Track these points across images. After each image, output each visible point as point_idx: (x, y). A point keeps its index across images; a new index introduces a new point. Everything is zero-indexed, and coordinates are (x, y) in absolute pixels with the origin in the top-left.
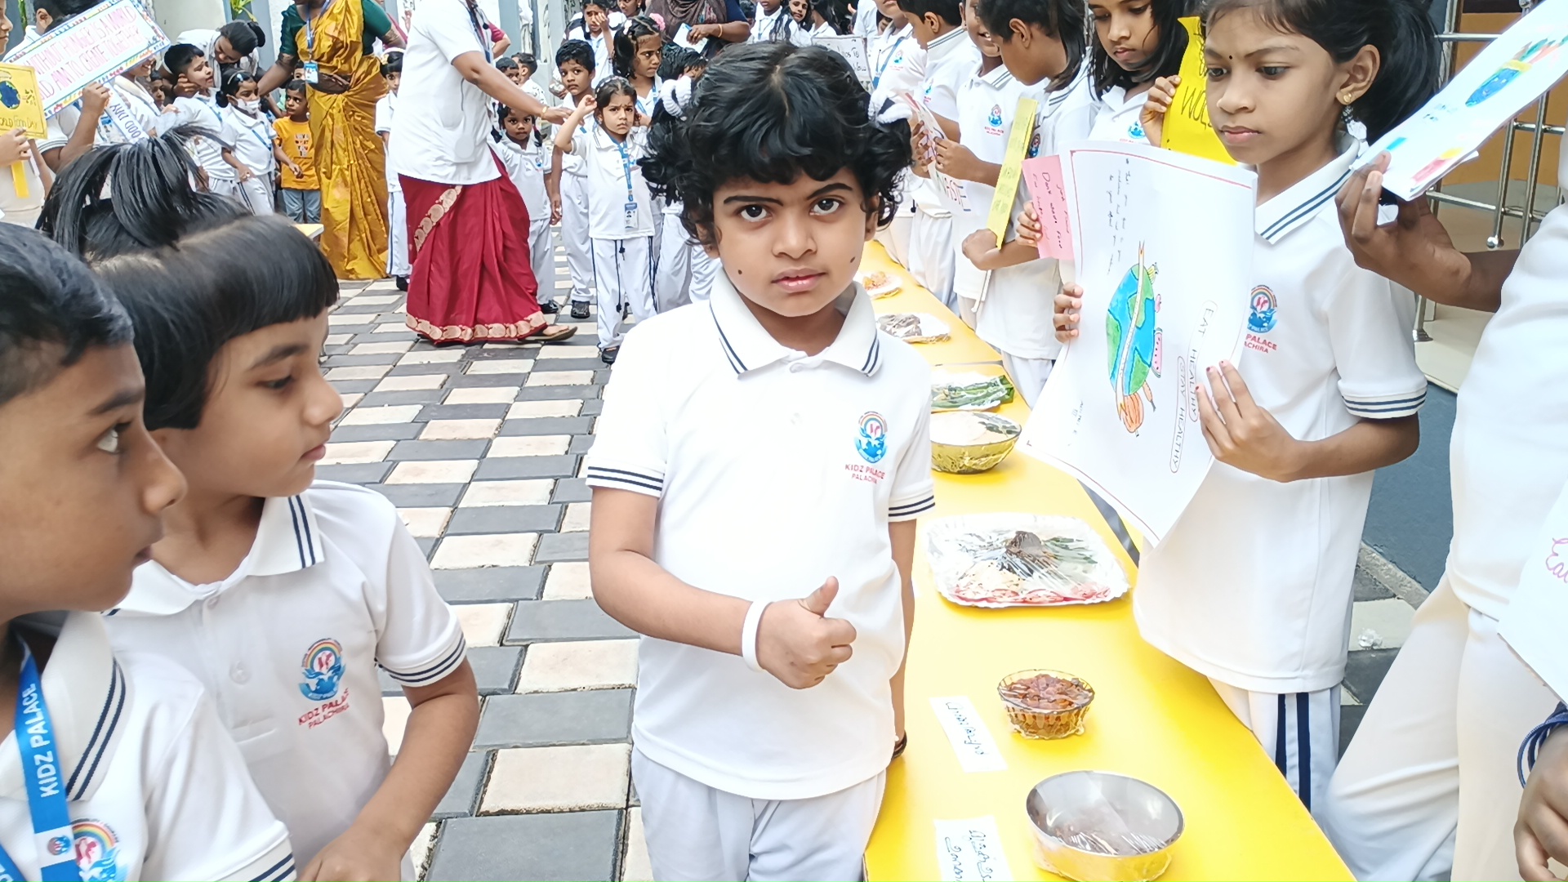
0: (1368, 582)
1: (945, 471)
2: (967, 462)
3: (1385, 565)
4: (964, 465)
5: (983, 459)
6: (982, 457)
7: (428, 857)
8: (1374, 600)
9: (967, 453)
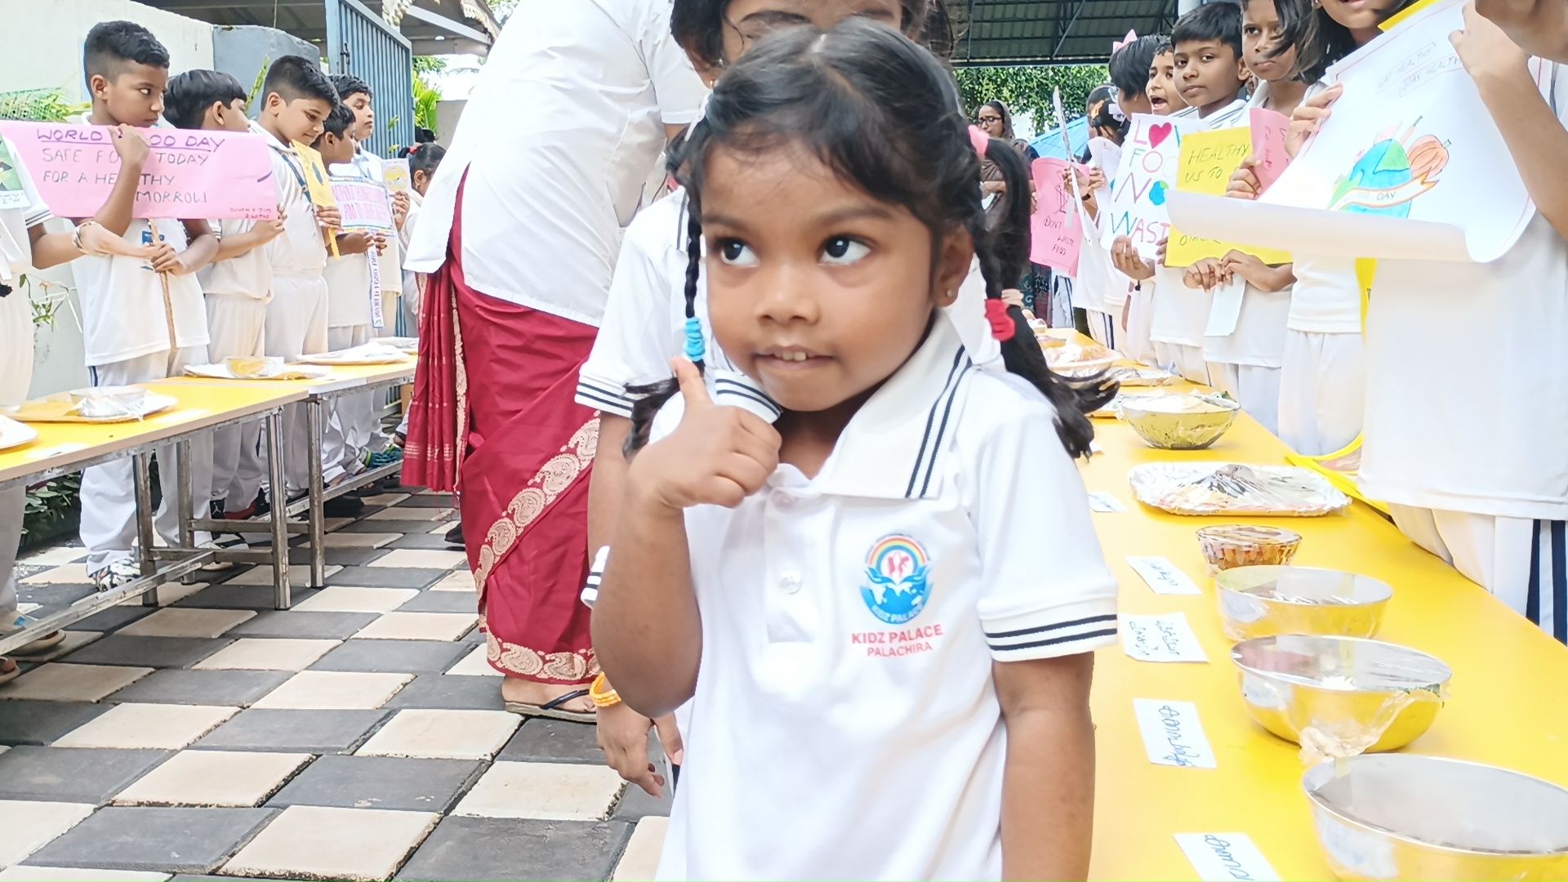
1: (1159, 446)
2: (1182, 434)
4: (1179, 437)
5: (1199, 430)
6: (1198, 427)
7: (621, 791)
9: (1181, 422)
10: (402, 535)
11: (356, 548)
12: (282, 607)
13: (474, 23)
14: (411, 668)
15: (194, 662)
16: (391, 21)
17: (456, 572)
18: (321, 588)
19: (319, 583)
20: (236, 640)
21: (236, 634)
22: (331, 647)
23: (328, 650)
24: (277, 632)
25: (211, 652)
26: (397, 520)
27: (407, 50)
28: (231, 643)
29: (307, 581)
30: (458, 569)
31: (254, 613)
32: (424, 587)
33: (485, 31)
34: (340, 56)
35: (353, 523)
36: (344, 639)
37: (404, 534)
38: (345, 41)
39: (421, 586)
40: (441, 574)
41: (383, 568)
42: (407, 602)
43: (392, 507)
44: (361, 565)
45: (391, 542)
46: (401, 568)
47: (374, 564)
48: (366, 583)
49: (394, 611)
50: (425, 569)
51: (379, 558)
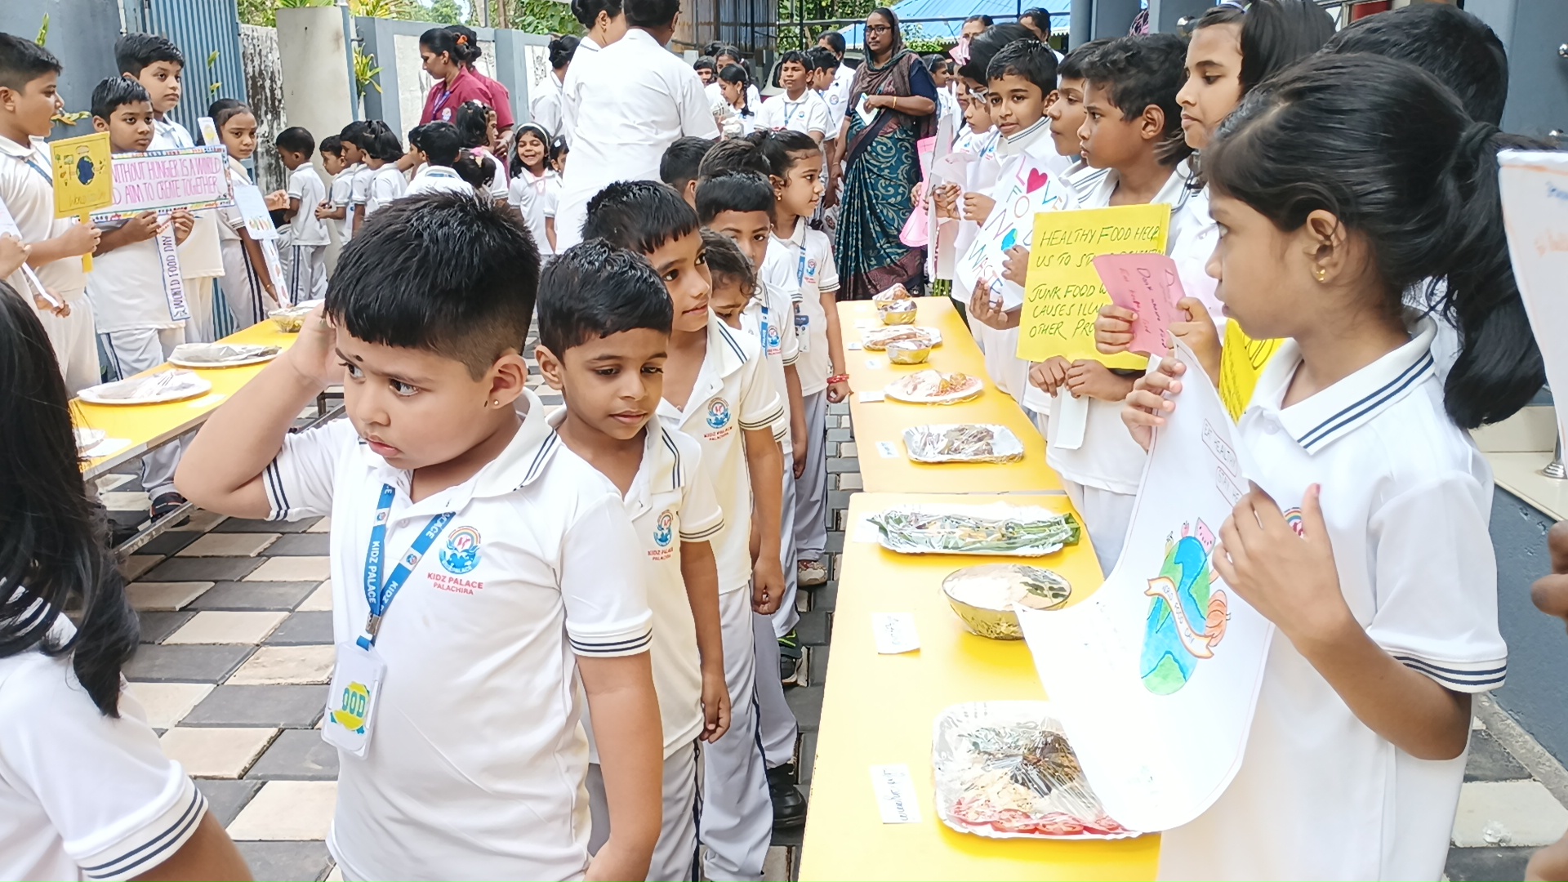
0: (1499, 757)
1: (982, 635)
2: (1004, 627)
3: (1521, 736)
8: (1506, 779)
10: (213, 584)
11: (157, 611)
17: (263, 648)
26: (213, 556)
30: (264, 644)
32: (222, 679)
34: (138, 2)
35: (163, 561)
37: (216, 582)
39: (218, 678)
40: (244, 654)
41: (182, 644)
42: (195, 706)
43: (209, 532)
44: (157, 642)
45: (197, 598)
46: (202, 644)
47: (173, 639)
48: (155, 675)
49: (180, 724)
50: (228, 644)
51: (179, 627)
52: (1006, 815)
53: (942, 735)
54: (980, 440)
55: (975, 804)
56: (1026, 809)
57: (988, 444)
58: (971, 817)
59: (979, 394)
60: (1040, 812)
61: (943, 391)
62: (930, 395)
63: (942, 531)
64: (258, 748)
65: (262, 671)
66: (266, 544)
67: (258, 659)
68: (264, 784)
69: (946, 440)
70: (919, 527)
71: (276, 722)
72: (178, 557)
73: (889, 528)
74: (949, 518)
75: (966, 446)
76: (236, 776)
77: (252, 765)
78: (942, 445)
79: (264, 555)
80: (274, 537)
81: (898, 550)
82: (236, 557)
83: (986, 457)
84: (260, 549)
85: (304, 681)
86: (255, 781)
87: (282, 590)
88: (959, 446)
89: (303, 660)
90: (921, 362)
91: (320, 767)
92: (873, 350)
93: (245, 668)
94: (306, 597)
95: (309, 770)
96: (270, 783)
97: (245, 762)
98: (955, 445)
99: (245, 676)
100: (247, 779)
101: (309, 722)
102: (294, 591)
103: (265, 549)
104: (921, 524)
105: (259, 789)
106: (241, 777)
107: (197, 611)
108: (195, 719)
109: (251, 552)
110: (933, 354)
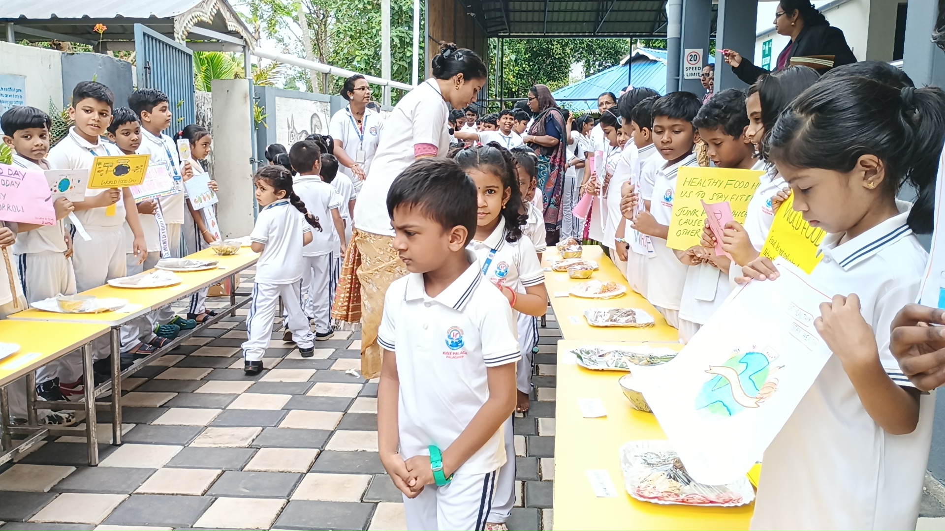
10: (177, 394)
11: (146, 407)
12: (93, 464)
13: (235, 34)
14: (171, 521)
15: (31, 515)
16: (180, 37)
17: (209, 428)
18: (120, 445)
19: (119, 442)
20: (60, 494)
21: (60, 489)
22: (120, 501)
23: (118, 503)
24: (86, 488)
25: (42, 506)
26: (175, 380)
27: (190, 56)
28: (56, 497)
29: (110, 439)
30: (210, 426)
31: (74, 469)
32: (187, 443)
33: (242, 37)
34: (144, 70)
35: (147, 381)
36: (130, 493)
37: (178, 393)
38: (148, 60)
39: (185, 443)
40: (199, 431)
41: (162, 425)
42: (173, 458)
43: (172, 367)
44: (148, 423)
45: (169, 401)
46: (173, 425)
47: (156, 422)
48: (149, 440)
49: (164, 466)
50: (188, 426)
51: (160, 416)
52: (666, 494)
53: (625, 456)
54: (628, 315)
55: (648, 488)
56: (677, 492)
57: (634, 317)
58: (646, 494)
59: (624, 294)
60: (685, 493)
61: (604, 292)
62: (596, 293)
63: (614, 358)
64: (211, 480)
65: (210, 440)
66: (205, 374)
67: (206, 433)
68: (216, 499)
69: (609, 315)
70: (600, 356)
71: (220, 467)
72: (156, 379)
73: (583, 356)
74: (617, 351)
75: (621, 319)
76: (200, 494)
77: (209, 489)
78: (607, 317)
79: (205, 380)
80: (210, 370)
81: (590, 368)
82: (189, 380)
83: (633, 324)
84: (202, 376)
85: (234, 445)
86: (211, 497)
87: (217, 398)
88: (616, 318)
89: (233, 435)
90: (587, 278)
91: (248, 491)
92: (559, 271)
93: (200, 438)
94: (231, 402)
95: (242, 492)
96: (220, 498)
97: (205, 487)
98: (614, 318)
99: (199, 442)
100: (207, 496)
101: (239, 467)
102: (224, 398)
103: (205, 377)
104: (601, 354)
105: (214, 501)
106: (203, 495)
107: (169, 408)
108: (173, 464)
109: (197, 377)
110: (594, 274)
